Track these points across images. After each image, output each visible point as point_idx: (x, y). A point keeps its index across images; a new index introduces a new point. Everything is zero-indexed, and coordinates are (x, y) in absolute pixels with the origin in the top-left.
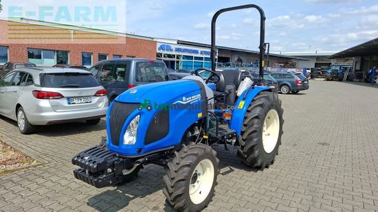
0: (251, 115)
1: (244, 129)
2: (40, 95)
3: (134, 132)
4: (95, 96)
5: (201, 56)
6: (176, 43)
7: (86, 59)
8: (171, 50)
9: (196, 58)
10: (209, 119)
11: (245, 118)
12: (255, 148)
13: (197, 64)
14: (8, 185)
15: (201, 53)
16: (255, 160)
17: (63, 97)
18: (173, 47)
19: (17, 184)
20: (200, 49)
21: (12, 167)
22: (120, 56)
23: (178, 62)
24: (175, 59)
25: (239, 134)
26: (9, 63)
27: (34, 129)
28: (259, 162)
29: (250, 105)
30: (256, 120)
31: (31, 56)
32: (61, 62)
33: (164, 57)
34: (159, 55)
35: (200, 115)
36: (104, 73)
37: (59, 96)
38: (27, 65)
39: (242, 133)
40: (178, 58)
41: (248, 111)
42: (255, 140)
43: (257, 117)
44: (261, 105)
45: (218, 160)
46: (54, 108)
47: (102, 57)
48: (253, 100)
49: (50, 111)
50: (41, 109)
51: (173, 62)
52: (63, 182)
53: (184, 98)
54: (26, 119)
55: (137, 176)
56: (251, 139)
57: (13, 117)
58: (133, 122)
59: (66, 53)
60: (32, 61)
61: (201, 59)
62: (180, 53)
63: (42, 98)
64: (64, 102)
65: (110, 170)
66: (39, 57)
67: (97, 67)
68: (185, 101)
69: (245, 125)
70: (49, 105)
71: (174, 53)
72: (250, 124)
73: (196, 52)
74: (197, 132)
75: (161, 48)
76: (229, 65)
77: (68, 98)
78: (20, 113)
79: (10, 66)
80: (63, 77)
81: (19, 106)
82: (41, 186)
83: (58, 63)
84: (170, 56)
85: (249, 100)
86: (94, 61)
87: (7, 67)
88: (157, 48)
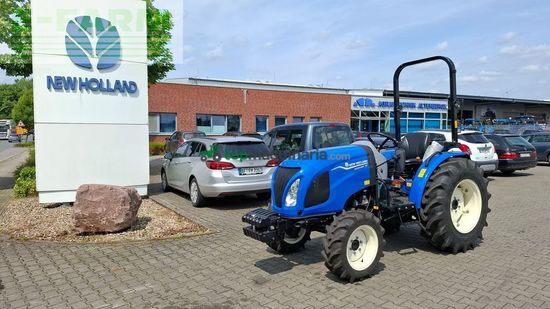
0: (433, 186)
1: (425, 201)
2: (213, 166)
3: (295, 195)
4: (267, 166)
5: (420, 111)
6: (381, 95)
7: (261, 124)
8: (373, 106)
9: (411, 115)
10: (379, 187)
11: (427, 188)
12: (440, 223)
13: (413, 123)
14: (187, 247)
15: (420, 107)
16: (441, 239)
17: (234, 167)
18: (376, 102)
19: (194, 247)
20: (417, 102)
21: (188, 234)
22: (302, 118)
23: (383, 122)
24: (379, 118)
25: (419, 206)
26: (178, 133)
27: (206, 202)
28: (447, 242)
29: (433, 174)
30: (440, 191)
31: (199, 123)
32: (233, 129)
33: (362, 115)
34: (355, 113)
35: (367, 183)
36: (279, 141)
37: (231, 166)
38: (196, 134)
39: (423, 206)
40: (382, 115)
41: (430, 180)
42: (440, 213)
43: (440, 187)
44: (447, 174)
45: (383, 229)
46: (226, 179)
47: (280, 120)
48: (438, 168)
49: (222, 182)
50: (213, 180)
51: (375, 123)
52: (234, 248)
53: (346, 164)
54: (199, 191)
55: (303, 247)
56: (434, 213)
57: (186, 190)
58: (294, 185)
59: (237, 117)
60: (201, 129)
61: (421, 115)
62: (386, 109)
63: (215, 168)
64: (235, 173)
65: (272, 227)
66: (207, 124)
67: (270, 134)
68: (347, 166)
69: (427, 197)
70: (221, 176)
71: (376, 109)
72: (432, 195)
73: (412, 106)
74: (366, 202)
75: (358, 103)
76: (471, 122)
77: (239, 169)
78: (194, 184)
79: (178, 135)
80: (235, 146)
81: (192, 178)
82: (215, 249)
83: (228, 130)
84: (370, 114)
85: (433, 166)
86: (270, 126)
87: (176, 137)
88: (352, 104)
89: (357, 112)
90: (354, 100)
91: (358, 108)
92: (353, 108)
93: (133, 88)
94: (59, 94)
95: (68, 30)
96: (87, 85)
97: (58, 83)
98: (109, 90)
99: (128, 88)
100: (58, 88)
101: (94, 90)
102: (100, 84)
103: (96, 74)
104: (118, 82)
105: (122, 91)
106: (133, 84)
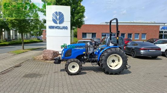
25: (99, 60)
33: (165, 33)
35: (84, 53)
65: (57, 61)
88: (160, 28)
89: (162, 32)
90: (161, 27)
91: (163, 30)
92: (160, 30)
93: (67, 28)
94: (51, 30)
95: (53, 15)
96: (56, 27)
97: (51, 27)
98: (61, 29)
99: (66, 28)
100: (51, 28)
101: (58, 29)
102: (59, 27)
103: (58, 25)
104: (63, 27)
105: (64, 29)
106: (67, 27)
